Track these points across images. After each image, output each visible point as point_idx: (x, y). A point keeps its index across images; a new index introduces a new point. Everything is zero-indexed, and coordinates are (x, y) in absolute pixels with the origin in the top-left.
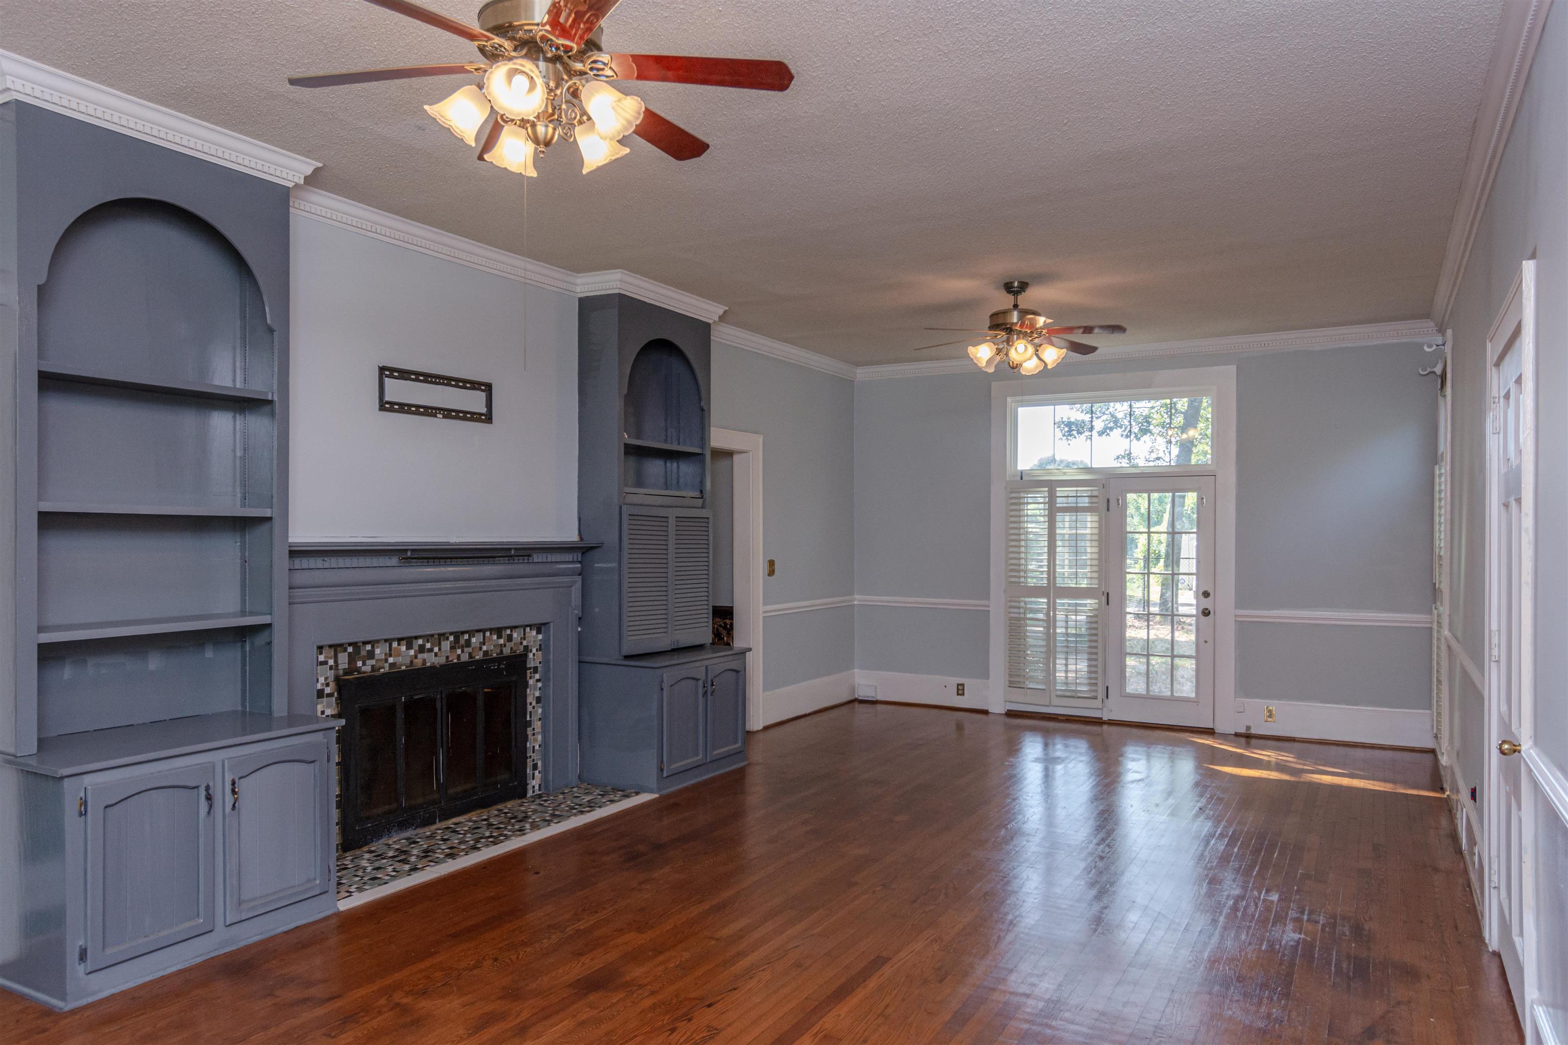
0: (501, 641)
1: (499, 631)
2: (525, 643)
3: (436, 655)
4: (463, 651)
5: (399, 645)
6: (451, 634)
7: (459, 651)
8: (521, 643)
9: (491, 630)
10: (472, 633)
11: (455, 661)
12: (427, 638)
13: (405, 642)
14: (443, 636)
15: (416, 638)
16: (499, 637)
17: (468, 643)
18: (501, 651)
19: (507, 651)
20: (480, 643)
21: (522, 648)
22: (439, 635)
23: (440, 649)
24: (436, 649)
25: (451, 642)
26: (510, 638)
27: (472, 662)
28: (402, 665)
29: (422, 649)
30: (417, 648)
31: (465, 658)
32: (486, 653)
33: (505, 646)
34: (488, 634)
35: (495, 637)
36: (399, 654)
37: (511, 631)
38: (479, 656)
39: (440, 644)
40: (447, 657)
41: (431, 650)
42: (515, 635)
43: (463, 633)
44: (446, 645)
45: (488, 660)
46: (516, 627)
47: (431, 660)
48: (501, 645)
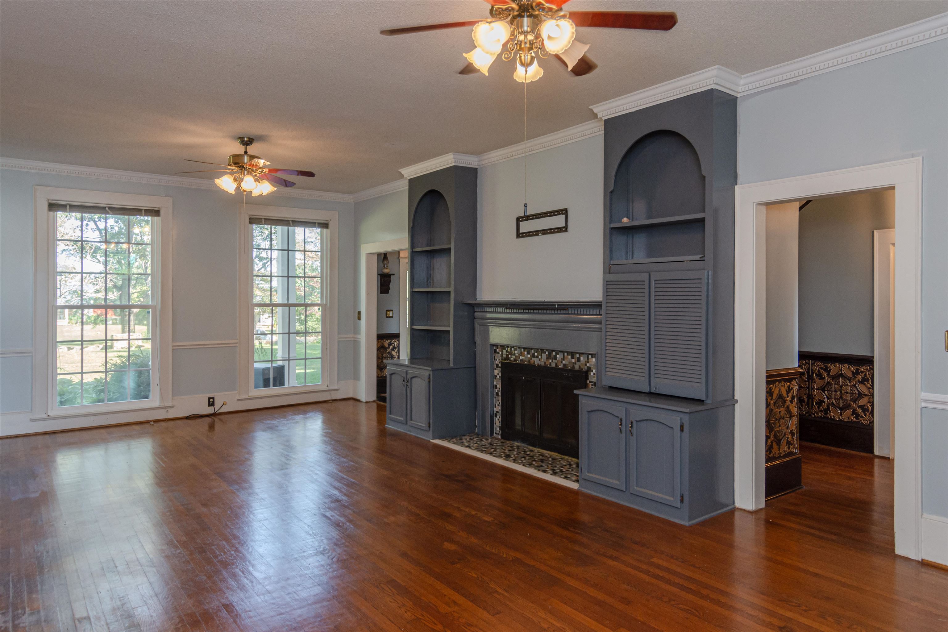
0: (573, 360)
1: (572, 354)
2: (588, 365)
3: (540, 360)
4: (552, 361)
5: (524, 351)
6: (547, 350)
7: (550, 361)
8: (586, 365)
9: (568, 353)
10: (558, 352)
11: (549, 365)
12: (537, 350)
13: (526, 350)
14: (543, 351)
15: (532, 349)
16: (572, 357)
17: (555, 358)
18: (574, 366)
19: (577, 367)
20: (561, 359)
21: (586, 367)
22: (541, 350)
23: (541, 358)
24: (540, 357)
25: (547, 355)
26: (579, 360)
27: (556, 369)
28: (525, 361)
29: (533, 356)
30: (531, 354)
31: (553, 365)
32: (565, 365)
33: (576, 364)
34: (566, 354)
35: (569, 357)
36: (524, 356)
37: (580, 356)
38: (561, 366)
39: (541, 355)
40: (545, 363)
41: (537, 357)
42: (582, 358)
43: (553, 351)
44: (544, 356)
45: (565, 368)
46: (583, 354)
47: (537, 362)
48: (573, 362)
